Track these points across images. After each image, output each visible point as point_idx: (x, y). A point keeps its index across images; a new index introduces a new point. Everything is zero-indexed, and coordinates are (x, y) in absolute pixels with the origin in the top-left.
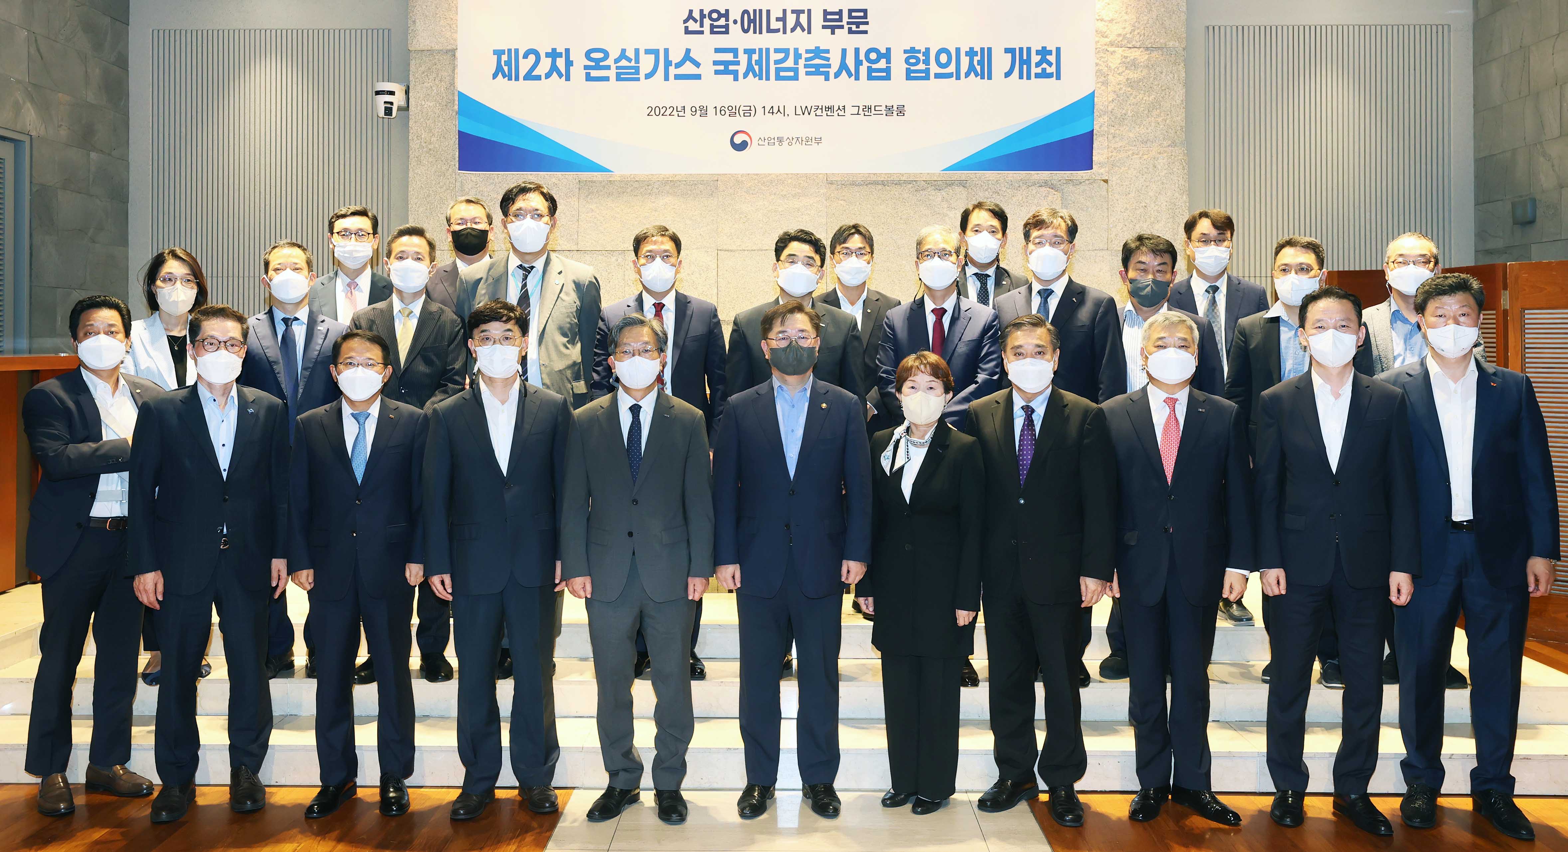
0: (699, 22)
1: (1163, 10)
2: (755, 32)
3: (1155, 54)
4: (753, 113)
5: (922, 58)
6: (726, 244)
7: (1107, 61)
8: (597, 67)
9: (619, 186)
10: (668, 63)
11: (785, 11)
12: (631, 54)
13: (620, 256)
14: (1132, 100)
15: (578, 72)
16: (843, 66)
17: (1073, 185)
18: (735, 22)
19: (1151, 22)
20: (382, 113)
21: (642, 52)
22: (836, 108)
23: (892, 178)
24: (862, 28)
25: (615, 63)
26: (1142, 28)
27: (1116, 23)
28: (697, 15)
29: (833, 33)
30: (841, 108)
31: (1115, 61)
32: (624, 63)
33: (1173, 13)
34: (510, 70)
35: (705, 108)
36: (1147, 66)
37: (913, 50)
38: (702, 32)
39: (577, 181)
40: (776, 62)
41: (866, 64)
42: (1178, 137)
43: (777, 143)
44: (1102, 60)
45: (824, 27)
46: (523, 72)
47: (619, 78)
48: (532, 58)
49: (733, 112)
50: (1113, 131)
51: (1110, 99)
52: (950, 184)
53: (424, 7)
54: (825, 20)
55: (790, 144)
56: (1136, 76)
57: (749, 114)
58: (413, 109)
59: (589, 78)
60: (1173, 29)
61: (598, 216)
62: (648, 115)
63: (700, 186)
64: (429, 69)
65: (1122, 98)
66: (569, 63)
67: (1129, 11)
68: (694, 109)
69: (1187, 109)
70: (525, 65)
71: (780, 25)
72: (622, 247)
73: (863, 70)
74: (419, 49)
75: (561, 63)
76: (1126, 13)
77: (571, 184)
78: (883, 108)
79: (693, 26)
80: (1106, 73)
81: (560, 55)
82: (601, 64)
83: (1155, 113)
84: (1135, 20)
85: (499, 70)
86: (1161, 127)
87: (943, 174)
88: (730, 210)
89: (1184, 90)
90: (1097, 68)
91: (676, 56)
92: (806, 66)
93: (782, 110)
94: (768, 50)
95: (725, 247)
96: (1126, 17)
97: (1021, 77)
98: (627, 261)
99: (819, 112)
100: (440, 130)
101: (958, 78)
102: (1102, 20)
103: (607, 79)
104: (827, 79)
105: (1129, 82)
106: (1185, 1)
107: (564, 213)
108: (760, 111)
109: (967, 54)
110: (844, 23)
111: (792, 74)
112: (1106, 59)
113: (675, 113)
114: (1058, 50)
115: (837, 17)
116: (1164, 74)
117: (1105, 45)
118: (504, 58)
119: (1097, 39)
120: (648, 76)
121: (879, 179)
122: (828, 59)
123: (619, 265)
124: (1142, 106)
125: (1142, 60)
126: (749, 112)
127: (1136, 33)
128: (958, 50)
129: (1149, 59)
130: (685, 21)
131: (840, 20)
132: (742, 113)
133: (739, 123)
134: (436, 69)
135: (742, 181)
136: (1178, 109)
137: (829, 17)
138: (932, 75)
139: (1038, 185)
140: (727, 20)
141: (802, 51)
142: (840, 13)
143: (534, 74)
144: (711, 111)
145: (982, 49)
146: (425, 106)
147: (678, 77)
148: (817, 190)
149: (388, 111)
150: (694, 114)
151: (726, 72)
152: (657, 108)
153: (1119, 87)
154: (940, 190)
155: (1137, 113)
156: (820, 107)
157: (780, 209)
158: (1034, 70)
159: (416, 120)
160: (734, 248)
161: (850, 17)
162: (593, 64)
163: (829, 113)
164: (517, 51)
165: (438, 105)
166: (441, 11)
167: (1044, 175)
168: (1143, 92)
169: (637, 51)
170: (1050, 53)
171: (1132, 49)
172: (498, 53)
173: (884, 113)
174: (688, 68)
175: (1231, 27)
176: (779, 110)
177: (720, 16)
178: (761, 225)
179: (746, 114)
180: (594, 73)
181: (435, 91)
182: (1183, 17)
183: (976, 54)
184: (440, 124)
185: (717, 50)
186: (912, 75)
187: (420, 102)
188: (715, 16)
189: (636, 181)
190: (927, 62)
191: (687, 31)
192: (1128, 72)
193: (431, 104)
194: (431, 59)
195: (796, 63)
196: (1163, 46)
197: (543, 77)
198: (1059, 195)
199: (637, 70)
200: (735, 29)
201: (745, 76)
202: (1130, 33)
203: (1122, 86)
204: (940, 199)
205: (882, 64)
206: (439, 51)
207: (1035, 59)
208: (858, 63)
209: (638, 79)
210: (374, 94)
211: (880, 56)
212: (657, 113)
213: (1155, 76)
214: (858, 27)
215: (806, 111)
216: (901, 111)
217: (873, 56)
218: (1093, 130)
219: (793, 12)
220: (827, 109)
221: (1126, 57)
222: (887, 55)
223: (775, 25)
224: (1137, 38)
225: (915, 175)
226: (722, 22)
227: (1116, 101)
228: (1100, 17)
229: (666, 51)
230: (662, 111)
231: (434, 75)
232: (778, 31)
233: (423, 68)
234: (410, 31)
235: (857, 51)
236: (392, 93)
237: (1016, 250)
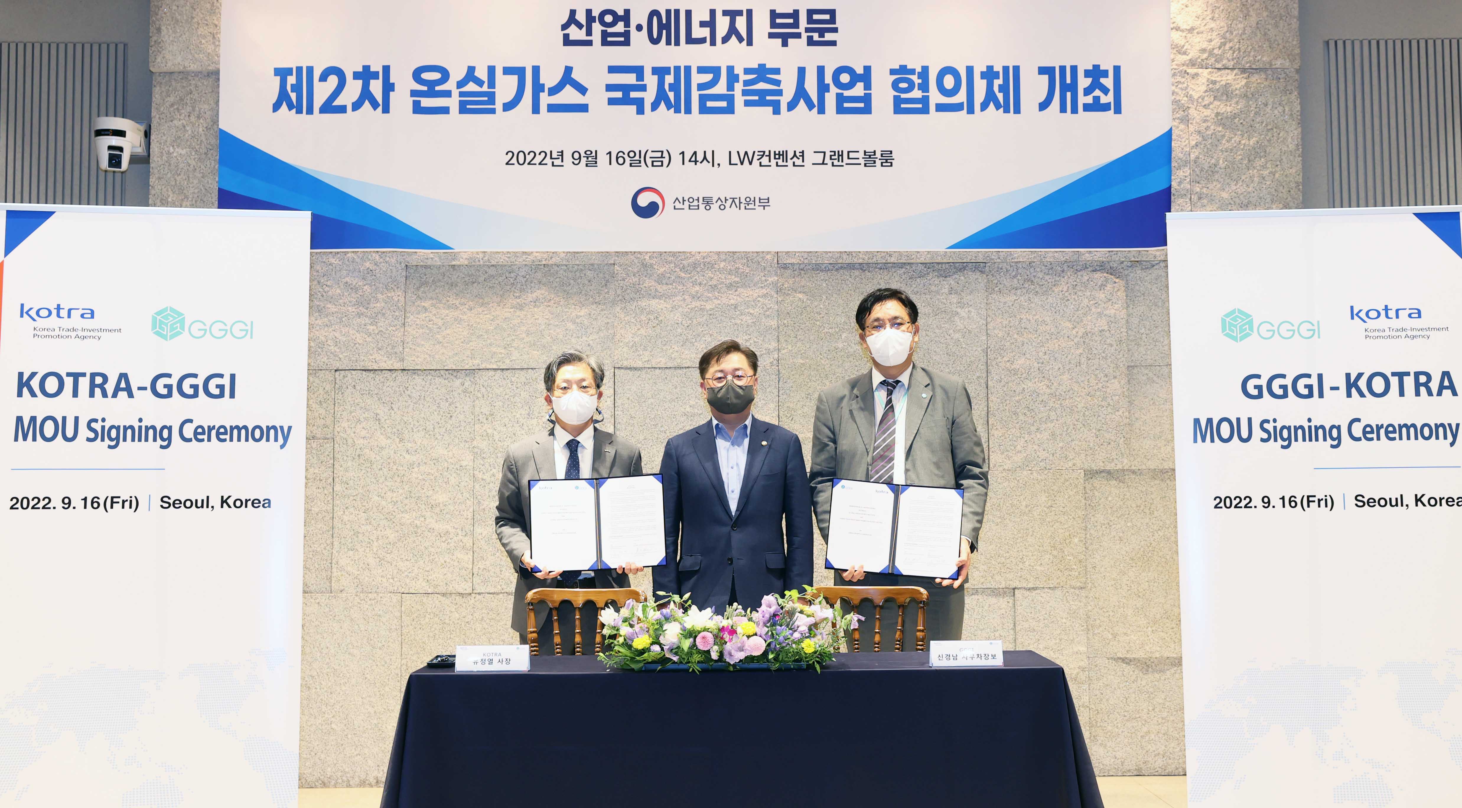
0: (584, 29)
1: (1265, 14)
2: (668, 43)
3: (1255, 78)
4: (666, 161)
5: (917, 81)
6: (627, 359)
7: (1186, 88)
8: (432, 93)
9: (466, 273)
10: (538, 88)
11: (713, 12)
12: (482, 73)
13: (467, 379)
14: (1225, 144)
15: (401, 100)
16: (801, 93)
17: (1142, 269)
18: (639, 28)
19: (1248, 31)
20: (104, 163)
21: (499, 72)
22: (790, 155)
23: (875, 259)
24: (829, 36)
25: (458, 88)
26: (1236, 40)
27: (1198, 33)
28: (581, 17)
29: (785, 44)
30: (798, 154)
31: (1198, 88)
32: (471, 87)
33: (1281, 19)
34: (299, 98)
35: (594, 154)
36: (1246, 96)
37: (903, 69)
38: (589, 43)
39: (403, 265)
40: (701, 87)
41: (834, 90)
42: (1294, 198)
43: (702, 207)
44: (1179, 86)
45: (771, 36)
46: (319, 100)
47: (463, 109)
48: (333, 81)
49: (636, 159)
50: (1198, 190)
51: (1193, 143)
52: (962, 267)
53: (175, 8)
54: (773, 25)
55: (722, 208)
56: (1229, 109)
57: (660, 164)
58: (155, 159)
59: (418, 109)
60: (1280, 42)
61: (434, 318)
62: (507, 164)
63: (588, 273)
64: (181, 99)
65: (1210, 141)
66: (388, 87)
67: (1217, 16)
68: (576, 156)
69: (1304, 156)
70: (322, 91)
71: (705, 32)
72: (471, 364)
73: (830, 99)
74: (165, 69)
75: (376, 87)
76: (1213, 19)
77: (394, 270)
78: (861, 155)
79: (575, 33)
80: (1186, 105)
81: (376, 76)
82: (437, 88)
83: (1259, 163)
84: (1226, 29)
85: (283, 98)
86: (1268, 183)
87: (950, 252)
88: (633, 308)
89: (1300, 130)
90: (1174, 97)
91: (550, 78)
92: (745, 93)
93: (709, 157)
94: (688, 69)
95: (626, 364)
96: (1213, 25)
97: (1063, 110)
98: (478, 386)
99: (765, 160)
100: (196, 191)
101: (971, 111)
102: (1177, 29)
103: (445, 110)
104: (777, 111)
105: (1220, 118)
106: (1297, 1)
107: (384, 314)
108: (677, 159)
109: (983, 75)
110: (801, 29)
111: (724, 104)
112: (1185, 85)
113: (548, 160)
114: (1117, 69)
115: (791, 21)
116: (1270, 107)
117: (1183, 65)
118: (291, 80)
119: (1172, 56)
120: (508, 106)
121: (856, 261)
122: (778, 83)
123: (465, 391)
124: (1239, 153)
125: (1238, 86)
126: (661, 159)
127: (1227, 47)
128: (970, 70)
129: (1247, 85)
130: (565, 27)
131: (796, 25)
132: (649, 161)
133: (645, 176)
134: (191, 99)
135: (651, 265)
136: (1292, 158)
137: (778, 21)
138: (932, 108)
139: (1090, 269)
140: (627, 25)
141: (739, 70)
142: (795, 14)
143: (335, 103)
144: (603, 159)
145: (1006, 69)
146: (175, 154)
147: (553, 108)
148: (763, 278)
149: (115, 160)
150: (576, 162)
151: (626, 101)
152: (521, 154)
153: (1205, 125)
154: (946, 277)
155: (1233, 163)
156: (767, 153)
157: (708, 307)
158: (1083, 100)
159: (161, 176)
160: (640, 364)
161: (810, 20)
162: (425, 88)
163: (780, 162)
164: (310, 70)
165: (193, 154)
166: (200, 14)
167: (1098, 254)
168: (1239, 133)
169: (491, 70)
170: (1105, 73)
171: (1223, 72)
172: (282, 73)
173: (862, 162)
174: (569, 95)
175: (1361, 42)
176: (705, 158)
177: (617, 18)
178: (679, 330)
179: (655, 164)
180: (426, 102)
181: (190, 132)
182: (1295, 24)
183: (996, 75)
184: (196, 182)
185: (612, 70)
186: (903, 106)
187: (166, 149)
188: (608, 18)
189: (493, 266)
190: (924, 87)
191: (567, 41)
192: (1217, 103)
193: (183, 152)
194: (185, 85)
195: (730, 87)
196: (1268, 66)
197: (349, 108)
198: (1121, 283)
199: (491, 98)
200: (640, 39)
201: (655, 106)
202: (1220, 48)
203: (1209, 124)
204: (946, 291)
205: (859, 90)
206: (197, 74)
207: (1084, 82)
208: (823, 88)
209: (493, 111)
210: (93, 134)
211: (856, 78)
212: (521, 161)
213: (1258, 110)
214: (822, 35)
215: (746, 158)
216: (887, 158)
217: (845, 78)
218: (1170, 187)
219: (725, 13)
220: (777, 157)
221: (1214, 82)
222: (866, 77)
223: (699, 32)
224: (1229, 55)
225: (909, 254)
226: (620, 27)
227: (1202, 146)
228: (1175, 25)
229: (536, 70)
230: (529, 158)
231: (189, 109)
232: (702, 41)
233: (172, 99)
234: (153, 43)
235: (821, 70)
236: (121, 133)
237: (1060, 366)
